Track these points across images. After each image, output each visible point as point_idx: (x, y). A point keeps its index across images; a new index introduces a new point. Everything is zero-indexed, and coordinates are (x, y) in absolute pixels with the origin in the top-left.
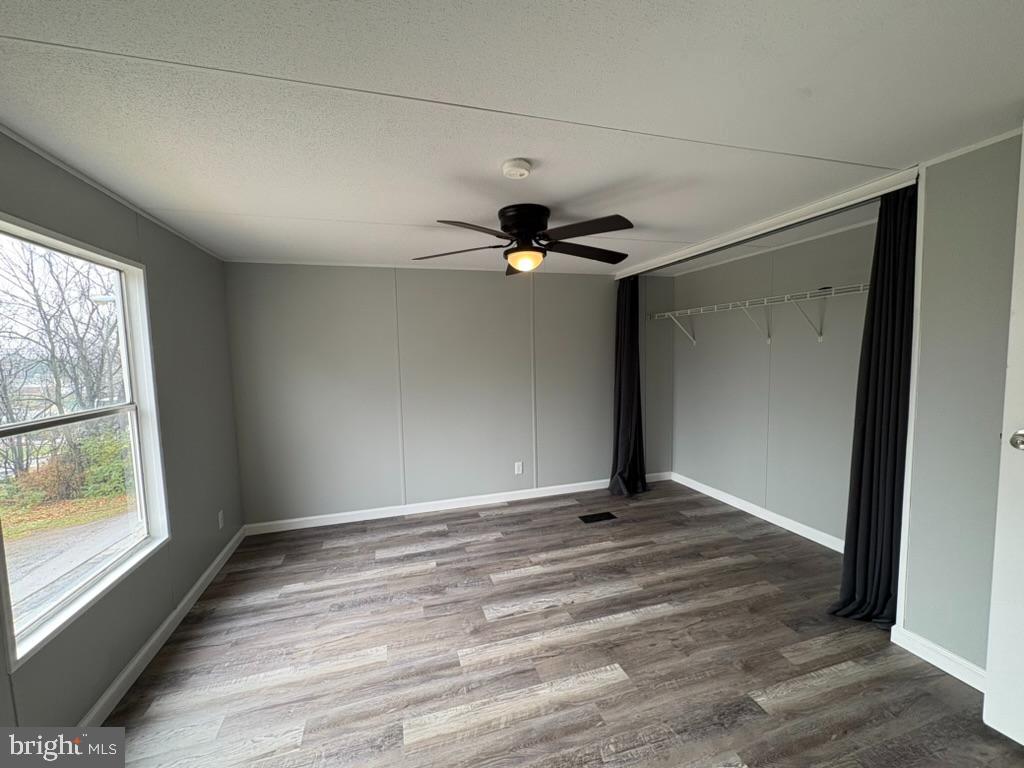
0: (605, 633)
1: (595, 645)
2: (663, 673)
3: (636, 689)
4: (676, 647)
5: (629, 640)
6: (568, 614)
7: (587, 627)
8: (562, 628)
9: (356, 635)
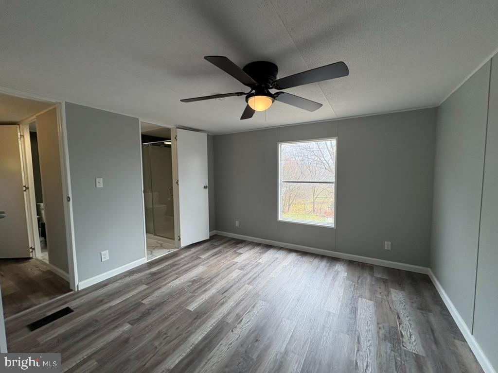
0: (204, 322)
1: (205, 314)
2: (172, 316)
3: (182, 306)
4: (165, 334)
5: (191, 324)
6: (229, 322)
7: (214, 320)
8: (226, 313)
9: (290, 274)
